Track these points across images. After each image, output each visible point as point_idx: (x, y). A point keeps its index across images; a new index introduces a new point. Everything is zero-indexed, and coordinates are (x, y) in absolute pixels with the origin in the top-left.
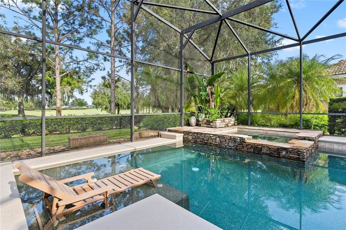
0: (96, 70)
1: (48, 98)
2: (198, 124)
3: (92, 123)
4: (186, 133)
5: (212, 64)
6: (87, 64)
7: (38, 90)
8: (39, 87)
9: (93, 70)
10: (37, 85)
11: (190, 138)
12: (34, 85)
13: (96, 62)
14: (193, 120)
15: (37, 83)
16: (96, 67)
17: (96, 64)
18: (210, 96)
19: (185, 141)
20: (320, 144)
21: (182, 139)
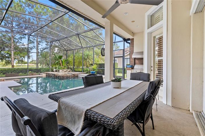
2: (56, 71)
4: (47, 73)
9: (32, 48)
14: (54, 70)
16: (34, 47)
17: (34, 46)
18: (61, 62)
19: (46, 76)
20: (78, 76)
21: (45, 75)
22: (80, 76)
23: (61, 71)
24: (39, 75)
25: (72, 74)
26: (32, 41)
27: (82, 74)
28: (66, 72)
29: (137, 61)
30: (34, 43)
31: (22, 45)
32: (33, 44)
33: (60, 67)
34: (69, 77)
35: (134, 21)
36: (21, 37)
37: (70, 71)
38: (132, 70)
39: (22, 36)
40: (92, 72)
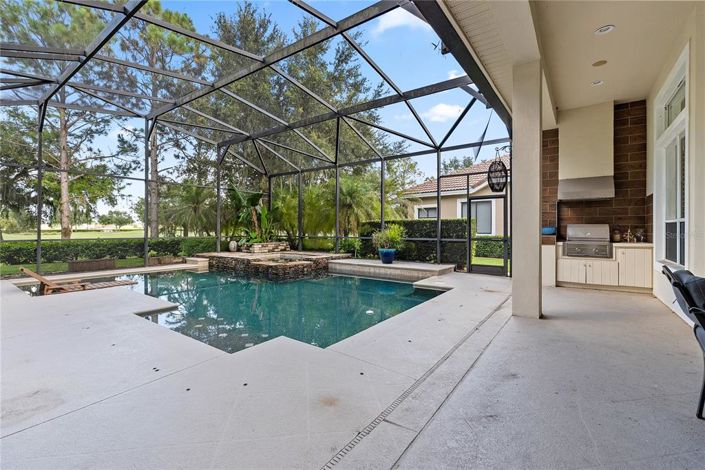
0: (135, 169)
1: (48, 211)
2: (239, 249)
3: (109, 249)
4: (211, 258)
5: (270, 178)
6: (118, 162)
7: (29, 198)
8: (30, 193)
9: (128, 169)
10: (28, 190)
11: (214, 262)
12: (19, 190)
13: (134, 159)
14: (233, 244)
15: (28, 186)
16: (133, 166)
17: (134, 162)
18: (255, 218)
19: (211, 266)
20: (330, 265)
21: (207, 264)
22: (338, 267)
23: (257, 247)
24: (182, 262)
25: (308, 260)
26: (130, 146)
27: (339, 258)
28: (272, 251)
29: (567, 212)
30: (135, 150)
31: (96, 159)
32: (133, 154)
33: (253, 235)
34: (303, 271)
35: (605, 62)
36: (90, 129)
37: (285, 250)
38: (561, 243)
39: (94, 128)
40: (385, 250)
